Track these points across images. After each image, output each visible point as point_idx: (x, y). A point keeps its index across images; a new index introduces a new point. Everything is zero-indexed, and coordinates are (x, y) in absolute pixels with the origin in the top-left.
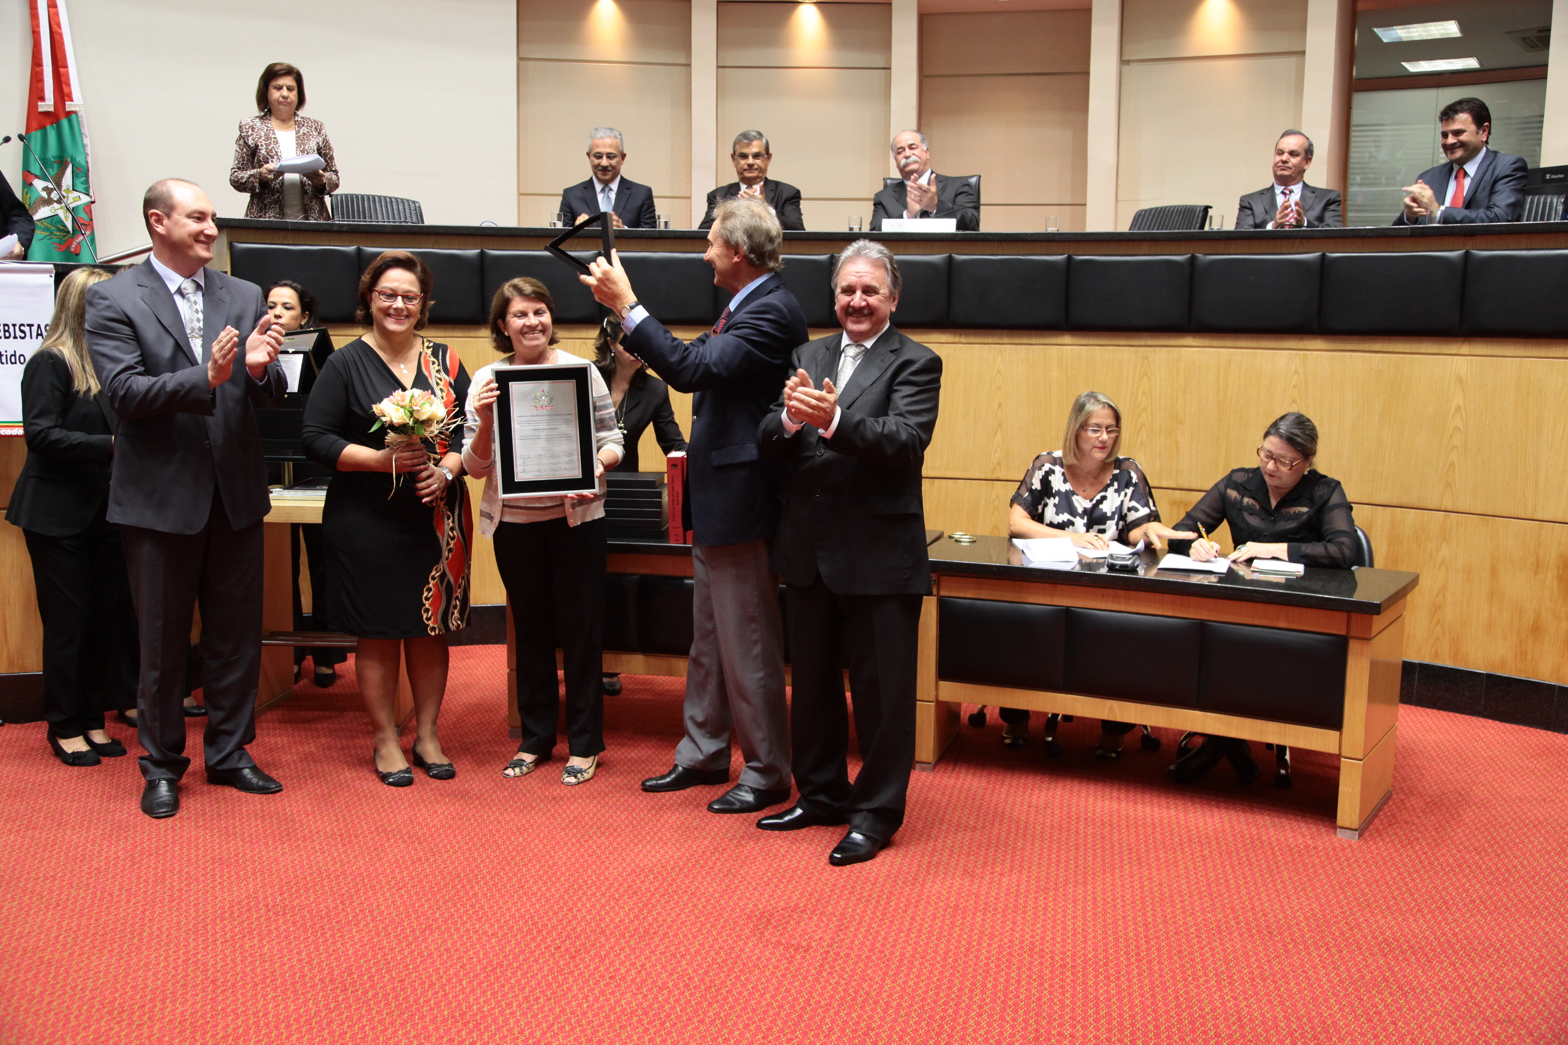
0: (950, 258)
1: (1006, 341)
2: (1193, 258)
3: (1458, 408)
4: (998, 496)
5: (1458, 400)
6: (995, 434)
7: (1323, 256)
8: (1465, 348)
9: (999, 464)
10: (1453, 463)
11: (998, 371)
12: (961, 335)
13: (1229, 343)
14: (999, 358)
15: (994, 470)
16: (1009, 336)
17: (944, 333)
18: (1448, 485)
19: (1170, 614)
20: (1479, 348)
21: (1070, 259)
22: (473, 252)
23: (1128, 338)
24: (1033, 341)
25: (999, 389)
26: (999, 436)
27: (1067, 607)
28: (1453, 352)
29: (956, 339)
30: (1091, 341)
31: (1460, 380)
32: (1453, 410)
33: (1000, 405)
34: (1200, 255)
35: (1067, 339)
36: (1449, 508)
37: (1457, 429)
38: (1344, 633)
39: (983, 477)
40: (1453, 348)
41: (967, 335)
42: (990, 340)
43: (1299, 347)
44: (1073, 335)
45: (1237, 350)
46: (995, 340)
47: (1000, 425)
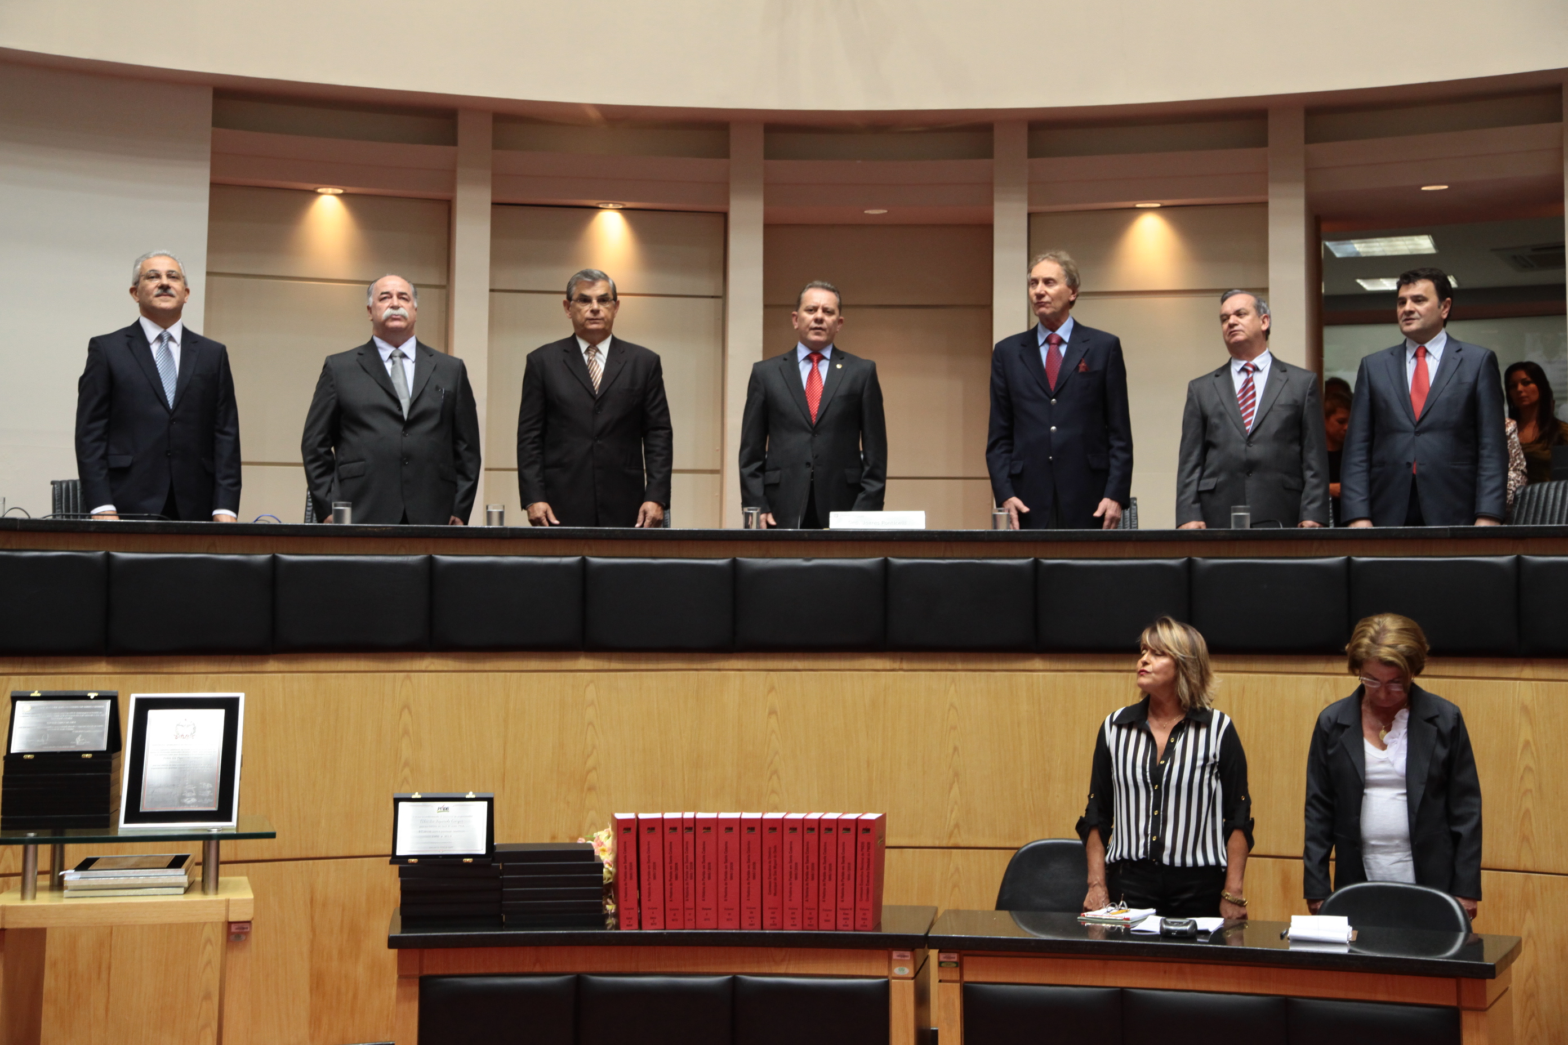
0: (886, 562)
1: (960, 666)
2: (1190, 563)
3: (1527, 744)
4: (957, 869)
5: (1525, 733)
6: (951, 788)
7: (1349, 560)
8: (1528, 672)
9: (957, 826)
10: (1527, 811)
11: (952, 705)
12: (902, 659)
13: (1242, 667)
14: (953, 688)
15: (951, 835)
16: (964, 660)
17: (881, 657)
18: (1525, 839)
19: (1248, 990)
20: (1545, 672)
21: (1036, 563)
22: (263, 558)
23: (1114, 661)
24: (995, 666)
25: (954, 728)
26: (956, 789)
27: (1122, 988)
28: (1514, 675)
29: (896, 665)
30: (1068, 666)
31: (1525, 709)
32: (1520, 746)
33: (955, 749)
34: (1199, 559)
35: (1038, 663)
36: (1530, 868)
37: (1528, 769)
38: (1454, 1003)
39: (937, 844)
40: (1514, 671)
41: (910, 660)
42: (939, 666)
43: (1326, 671)
44: (1043, 659)
45: (1251, 675)
46: (946, 666)
47: (956, 775)
